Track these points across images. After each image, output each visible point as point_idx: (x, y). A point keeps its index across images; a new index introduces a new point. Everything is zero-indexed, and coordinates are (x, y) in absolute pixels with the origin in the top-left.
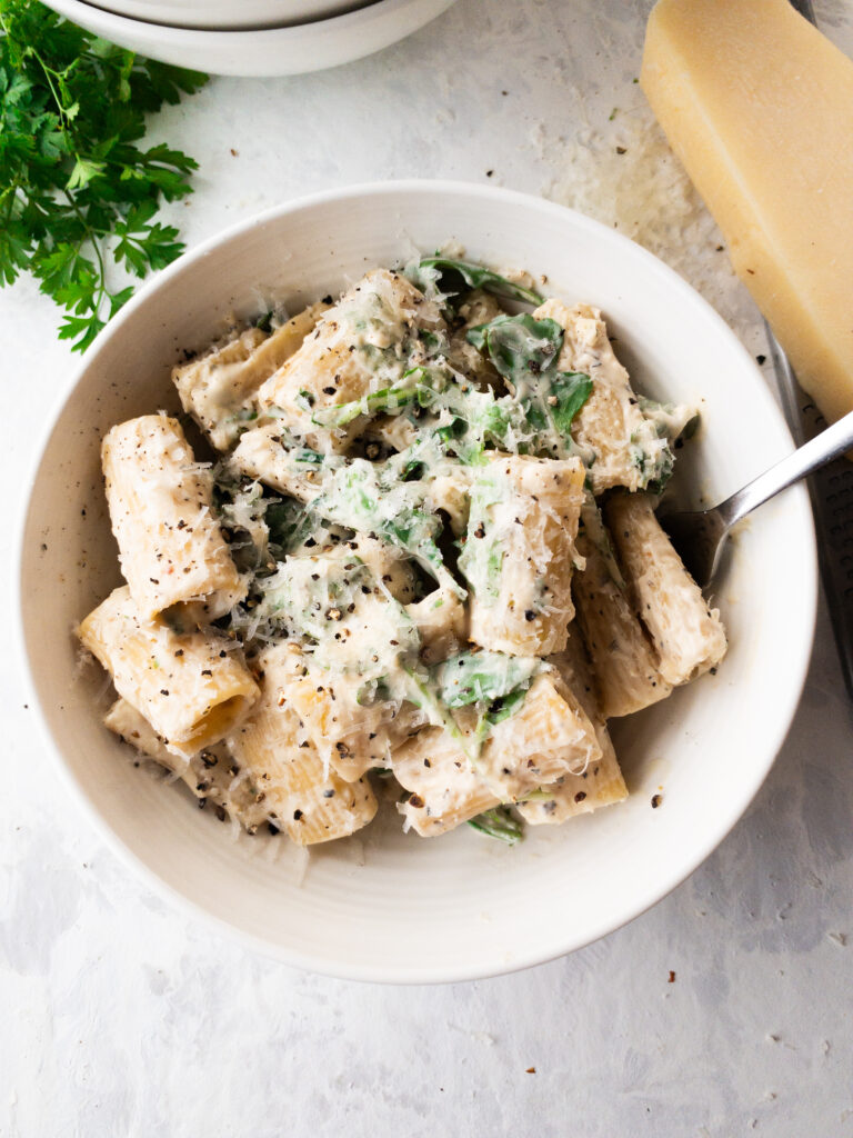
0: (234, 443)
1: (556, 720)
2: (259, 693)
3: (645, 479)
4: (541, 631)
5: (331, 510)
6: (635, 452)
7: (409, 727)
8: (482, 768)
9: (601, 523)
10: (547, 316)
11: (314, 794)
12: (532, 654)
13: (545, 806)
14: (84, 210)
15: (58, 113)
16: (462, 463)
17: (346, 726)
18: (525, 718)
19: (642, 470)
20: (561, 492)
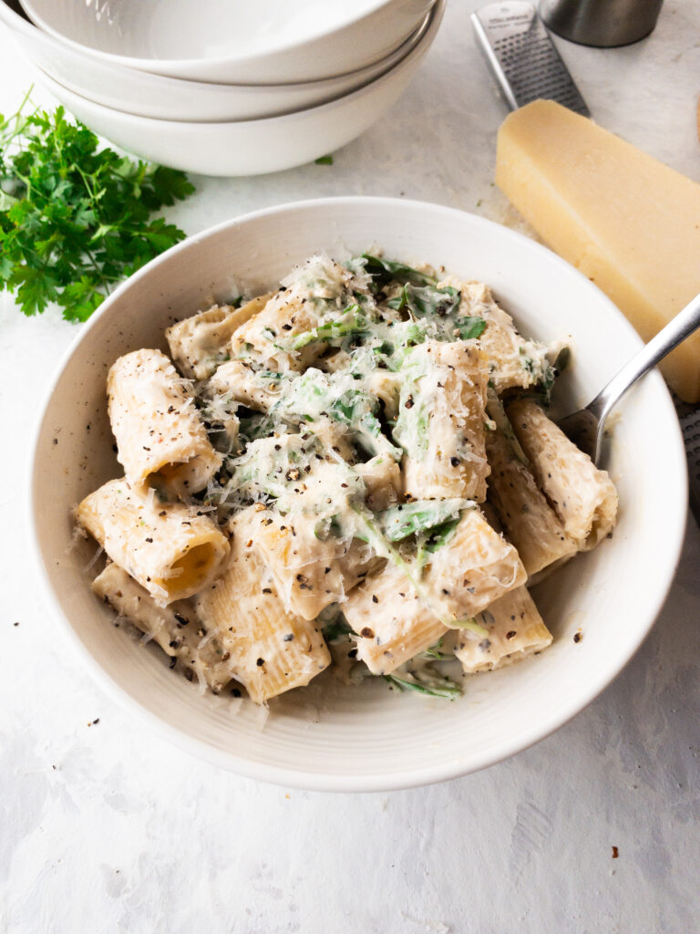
0: (212, 373)
1: (484, 541)
2: (229, 548)
3: (535, 376)
4: (465, 475)
5: (289, 406)
6: (523, 360)
7: (358, 566)
8: (424, 590)
9: (503, 412)
10: (447, 285)
11: (275, 640)
12: (460, 495)
13: (481, 645)
14: (100, 265)
15: (89, 197)
16: (391, 371)
17: (305, 558)
18: (459, 544)
19: (532, 370)
20: (471, 364)
